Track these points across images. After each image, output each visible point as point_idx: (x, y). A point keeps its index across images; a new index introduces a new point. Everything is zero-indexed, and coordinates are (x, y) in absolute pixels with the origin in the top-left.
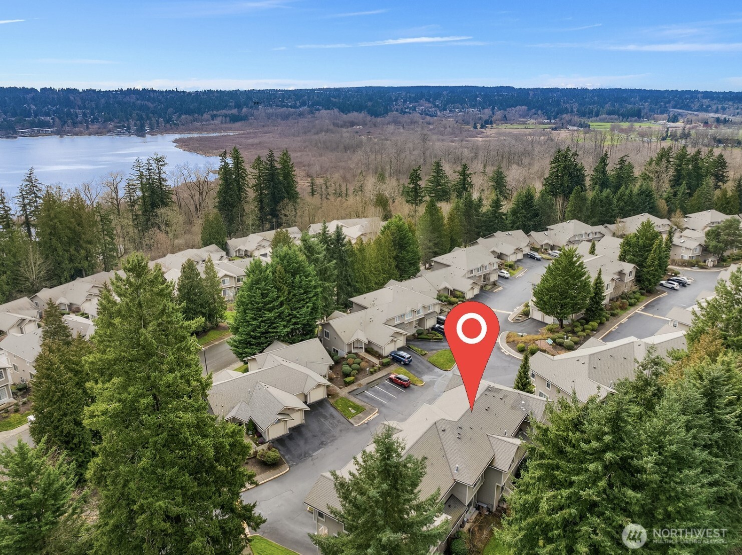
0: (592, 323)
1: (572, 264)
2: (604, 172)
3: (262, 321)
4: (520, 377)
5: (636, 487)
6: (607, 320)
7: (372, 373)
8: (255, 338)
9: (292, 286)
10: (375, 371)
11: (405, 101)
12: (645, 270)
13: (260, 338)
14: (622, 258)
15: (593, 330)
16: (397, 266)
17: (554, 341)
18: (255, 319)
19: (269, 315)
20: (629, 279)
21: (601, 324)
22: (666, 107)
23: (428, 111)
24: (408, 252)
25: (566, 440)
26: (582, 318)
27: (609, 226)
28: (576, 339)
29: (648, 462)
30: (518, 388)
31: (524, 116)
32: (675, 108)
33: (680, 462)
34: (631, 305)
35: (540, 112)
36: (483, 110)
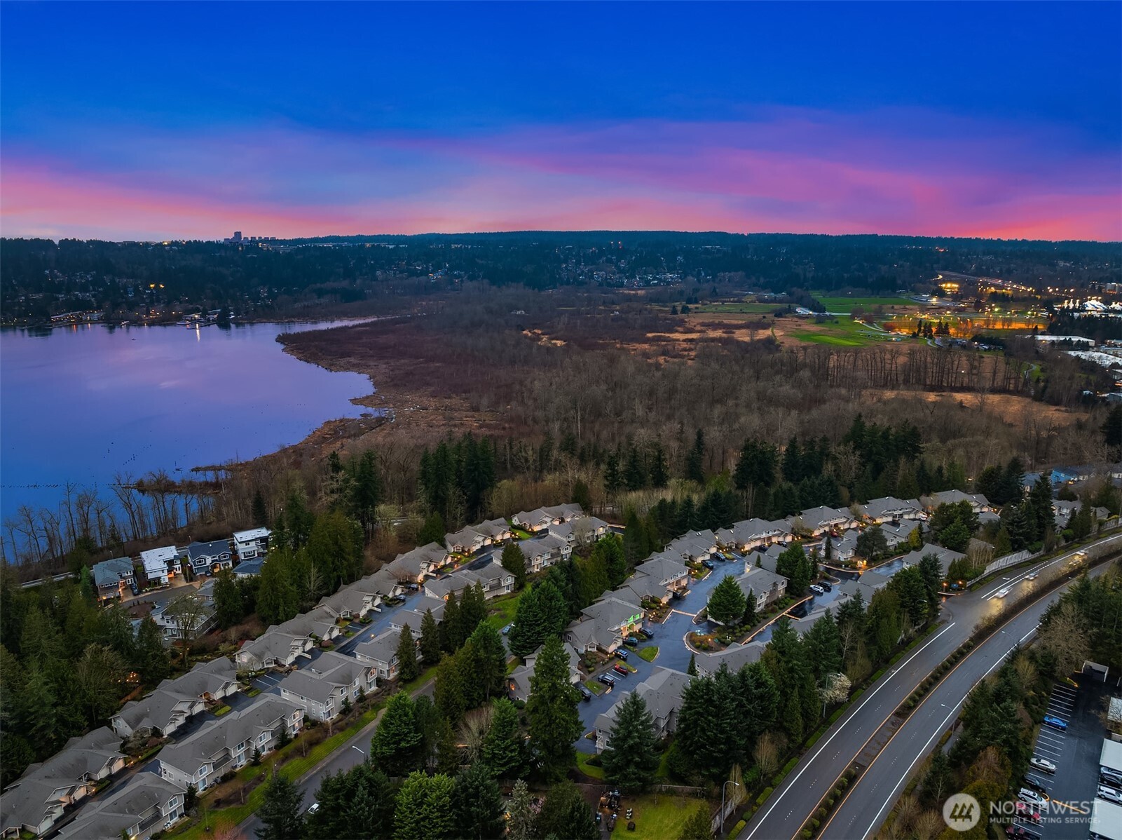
0: (746, 626)
1: (730, 587)
2: (794, 454)
3: (534, 633)
4: (690, 668)
6: (759, 622)
7: (603, 665)
8: (528, 643)
9: (550, 608)
10: (605, 663)
11: (578, 263)
12: (794, 580)
13: (532, 643)
14: (777, 573)
15: (747, 631)
16: (609, 576)
17: (719, 640)
18: (529, 631)
19: (537, 629)
20: (781, 588)
21: (755, 625)
23: (611, 278)
24: (617, 564)
25: (694, 693)
26: (741, 622)
28: (735, 638)
30: (689, 673)
31: (739, 285)
32: (945, 269)
34: (779, 609)
35: (762, 280)
36: (685, 277)
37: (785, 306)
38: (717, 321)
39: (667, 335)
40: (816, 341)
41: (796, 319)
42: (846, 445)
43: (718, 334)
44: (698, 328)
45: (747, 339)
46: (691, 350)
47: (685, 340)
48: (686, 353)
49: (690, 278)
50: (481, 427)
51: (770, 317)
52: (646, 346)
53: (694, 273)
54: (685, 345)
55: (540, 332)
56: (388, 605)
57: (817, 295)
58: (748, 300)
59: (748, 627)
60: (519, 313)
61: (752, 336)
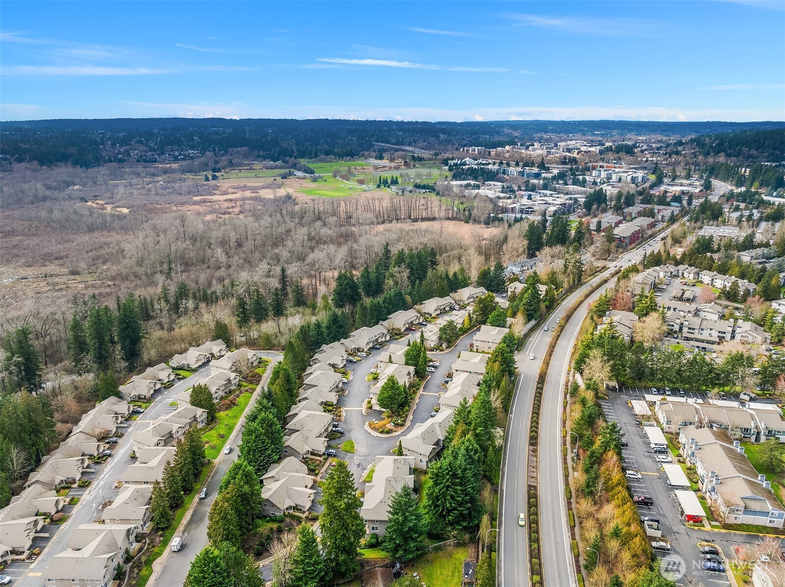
1: (394, 383)
2: (368, 277)
5: (457, 478)
6: (411, 403)
10: (324, 464)
11: (114, 145)
12: (417, 367)
14: (407, 364)
15: (407, 411)
17: (394, 423)
20: (413, 374)
21: (409, 406)
22: (370, 141)
23: (145, 155)
26: (401, 405)
27: (383, 323)
28: (402, 419)
29: (459, 472)
31: (246, 157)
32: (378, 141)
33: (465, 470)
34: (417, 389)
35: (261, 153)
36: (204, 153)
37: (287, 171)
38: (242, 185)
39: (210, 197)
40: (318, 194)
41: (297, 180)
42: (399, 267)
43: (248, 194)
44: (230, 190)
45: (272, 196)
46: (233, 207)
47: (226, 201)
48: (231, 210)
49: (208, 153)
50: (86, 288)
51: (279, 179)
52: (197, 207)
53: (211, 149)
54: (227, 204)
55: (102, 202)
56: (96, 463)
57: (303, 162)
58: (258, 168)
59: (407, 408)
60: (76, 187)
61: (275, 194)
